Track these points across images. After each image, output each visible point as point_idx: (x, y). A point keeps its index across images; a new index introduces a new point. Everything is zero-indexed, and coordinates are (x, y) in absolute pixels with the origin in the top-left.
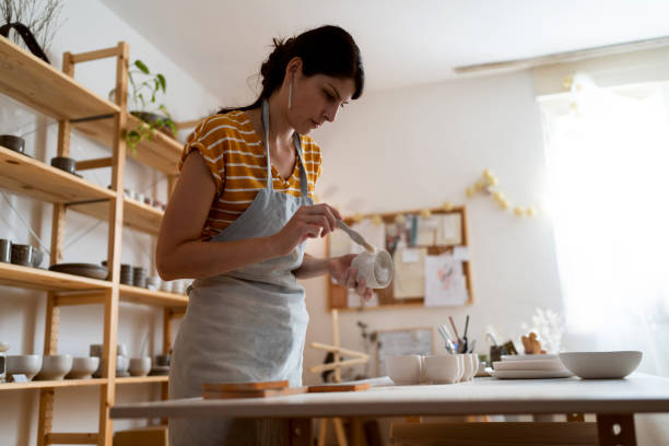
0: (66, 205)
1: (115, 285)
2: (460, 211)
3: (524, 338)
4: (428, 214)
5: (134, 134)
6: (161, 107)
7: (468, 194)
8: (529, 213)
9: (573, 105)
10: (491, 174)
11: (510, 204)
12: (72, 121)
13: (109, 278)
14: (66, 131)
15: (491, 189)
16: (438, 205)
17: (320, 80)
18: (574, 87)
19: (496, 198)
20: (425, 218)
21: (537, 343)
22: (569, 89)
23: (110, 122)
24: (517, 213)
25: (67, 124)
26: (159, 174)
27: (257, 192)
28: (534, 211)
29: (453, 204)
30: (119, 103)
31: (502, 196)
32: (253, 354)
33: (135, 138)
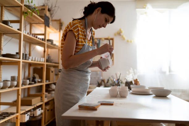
0: (4, 34)
1: (21, 60)
2: (112, 39)
3: (134, 80)
4: (103, 39)
5: (26, 13)
6: (34, 5)
7: (115, 35)
8: (131, 42)
9: (146, 13)
10: (122, 30)
11: (126, 38)
12: (5, 7)
13: (20, 58)
14: (3, 10)
15: (121, 34)
16: (107, 37)
17: (105, 16)
18: (147, 8)
19: (123, 37)
20: (103, 41)
21: (138, 82)
22: (145, 8)
23: (19, 9)
24: (128, 41)
25: (3, 7)
26: (27, 22)
27: (84, 44)
28: (132, 41)
29: (110, 37)
30: (22, 3)
31: (124, 36)
32: (79, 91)
33: (26, 14)
